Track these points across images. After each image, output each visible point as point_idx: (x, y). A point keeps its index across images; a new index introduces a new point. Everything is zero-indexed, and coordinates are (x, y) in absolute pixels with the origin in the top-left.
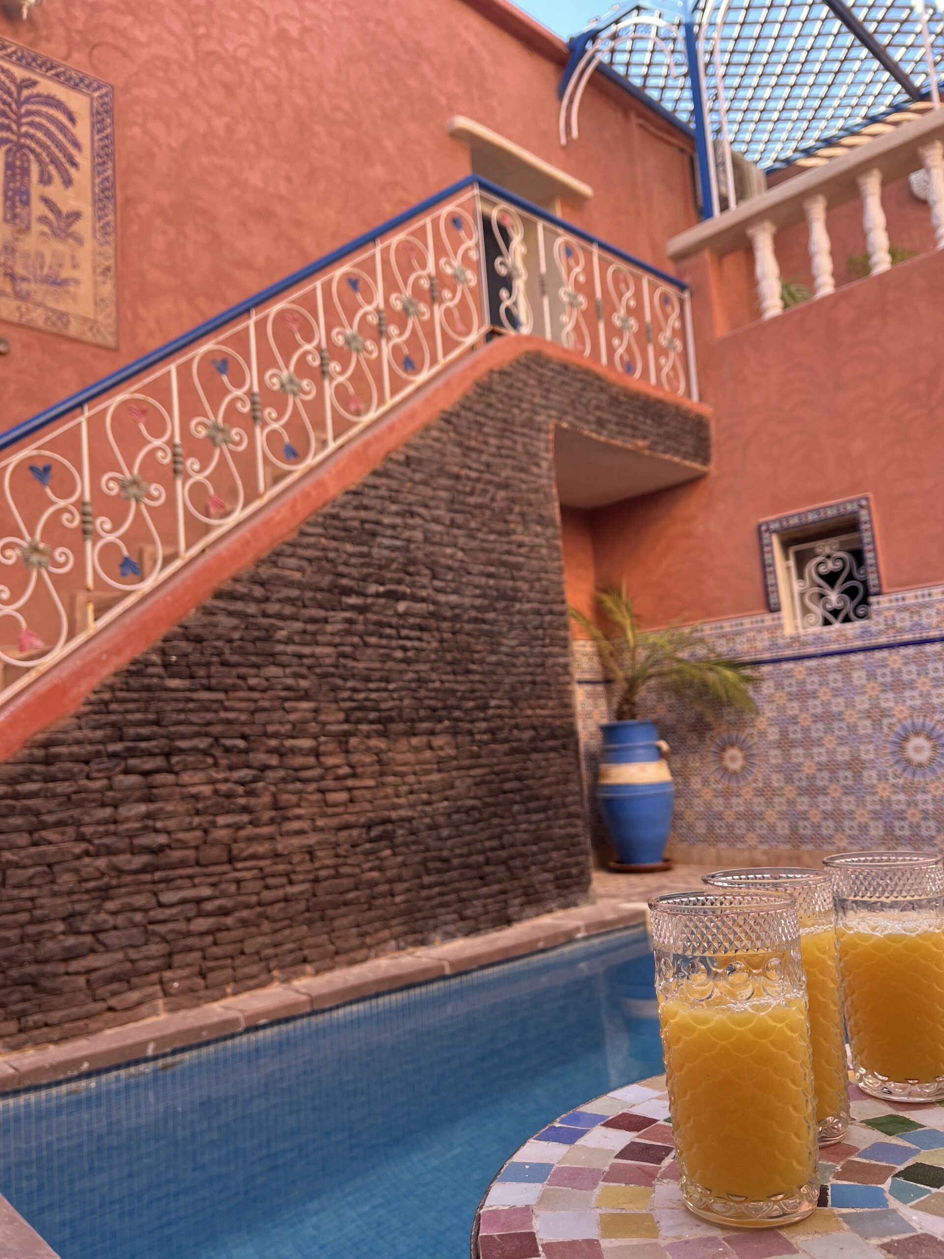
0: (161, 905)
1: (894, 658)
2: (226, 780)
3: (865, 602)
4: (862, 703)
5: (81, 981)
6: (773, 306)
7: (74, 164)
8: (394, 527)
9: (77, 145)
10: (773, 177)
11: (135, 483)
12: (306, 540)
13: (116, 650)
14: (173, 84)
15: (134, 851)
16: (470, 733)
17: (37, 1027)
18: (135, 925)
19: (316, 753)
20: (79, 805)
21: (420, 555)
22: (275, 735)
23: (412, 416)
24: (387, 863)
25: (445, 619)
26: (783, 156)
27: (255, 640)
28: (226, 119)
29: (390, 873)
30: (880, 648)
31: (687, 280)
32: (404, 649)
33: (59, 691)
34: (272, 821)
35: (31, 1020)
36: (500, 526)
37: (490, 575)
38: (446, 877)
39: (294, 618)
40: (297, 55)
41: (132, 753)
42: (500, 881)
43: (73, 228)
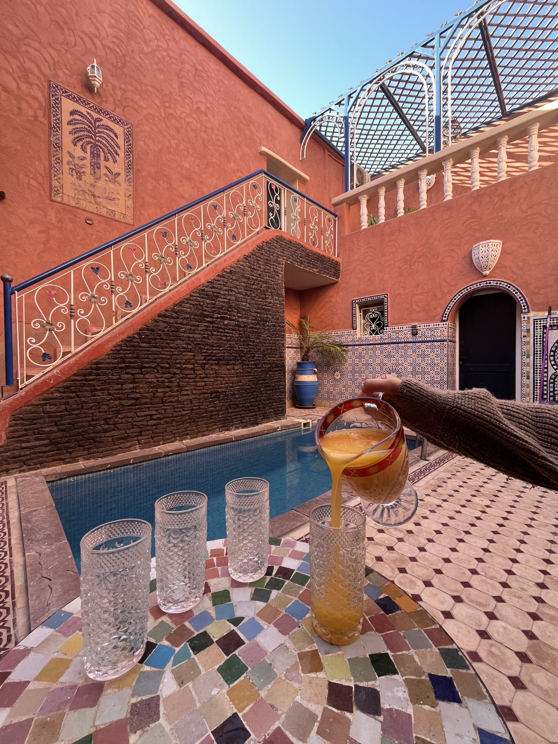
0: (138, 416)
1: (389, 347)
2: (162, 377)
3: (383, 328)
4: (378, 361)
5: (110, 439)
6: (365, 225)
7: (117, 154)
8: (225, 295)
9: (119, 147)
10: (373, 177)
11: (131, 275)
12: (192, 298)
13: (123, 333)
14: (155, 125)
15: (129, 399)
16: (248, 365)
17: (94, 453)
18: (129, 422)
19: (193, 369)
20: (109, 383)
21: (233, 305)
22: (179, 363)
23: (233, 256)
24: (217, 405)
25: (241, 327)
26: (377, 170)
27: (173, 331)
28: (176, 141)
29: (217, 409)
30: (385, 344)
31: (337, 213)
32: (226, 336)
33: (101, 346)
34: (177, 391)
35: (92, 451)
36: (263, 296)
37: (258, 313)
38: (237, 410)
39: (186, 324)
40: (203, 118)
41: (128, 367)
42: (255, 412)
43: (117, 179)
